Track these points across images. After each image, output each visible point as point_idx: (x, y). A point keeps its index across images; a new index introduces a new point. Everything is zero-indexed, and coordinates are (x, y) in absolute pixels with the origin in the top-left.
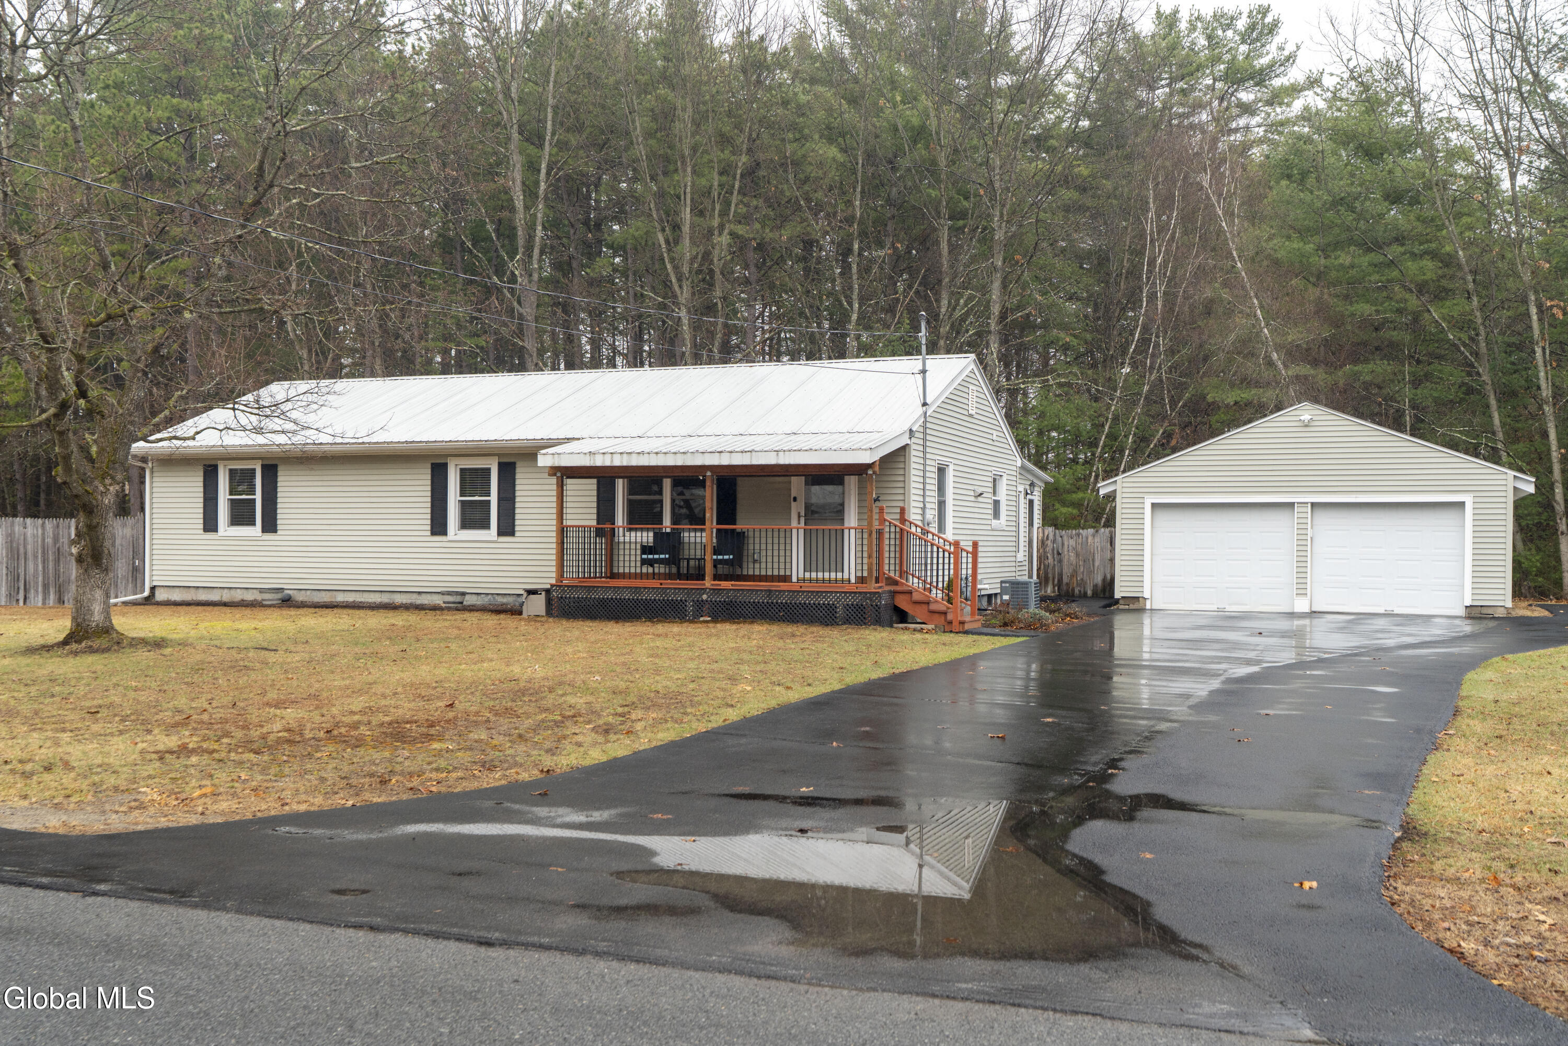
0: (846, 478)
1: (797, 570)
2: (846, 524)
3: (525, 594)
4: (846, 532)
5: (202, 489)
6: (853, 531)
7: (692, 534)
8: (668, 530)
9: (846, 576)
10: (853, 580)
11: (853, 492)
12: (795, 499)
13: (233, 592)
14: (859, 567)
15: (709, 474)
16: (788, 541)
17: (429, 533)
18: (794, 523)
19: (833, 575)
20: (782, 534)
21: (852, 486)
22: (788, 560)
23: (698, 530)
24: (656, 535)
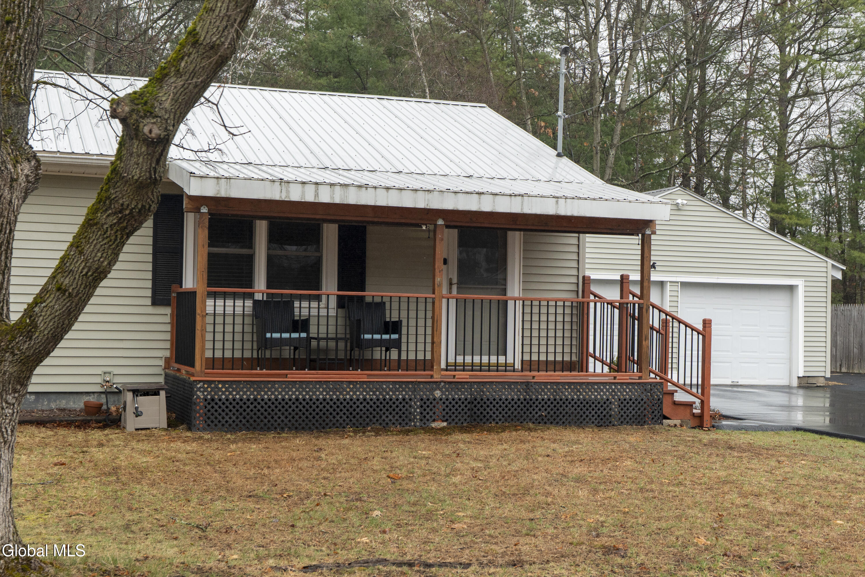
1: (447, 353)
2: (509, 294)
4: (511, 304)
7: (305, 304)
8: (262, 297)
9: (509, 361)
10: (518, 366)
11: (516, 256)
12: (445, 262)
14: (527, 349)
18: (444, 291)
19: (493, 359)
20: (429, 306)
21: (517, 246)
23: (310, 298)
24: (256, 303)
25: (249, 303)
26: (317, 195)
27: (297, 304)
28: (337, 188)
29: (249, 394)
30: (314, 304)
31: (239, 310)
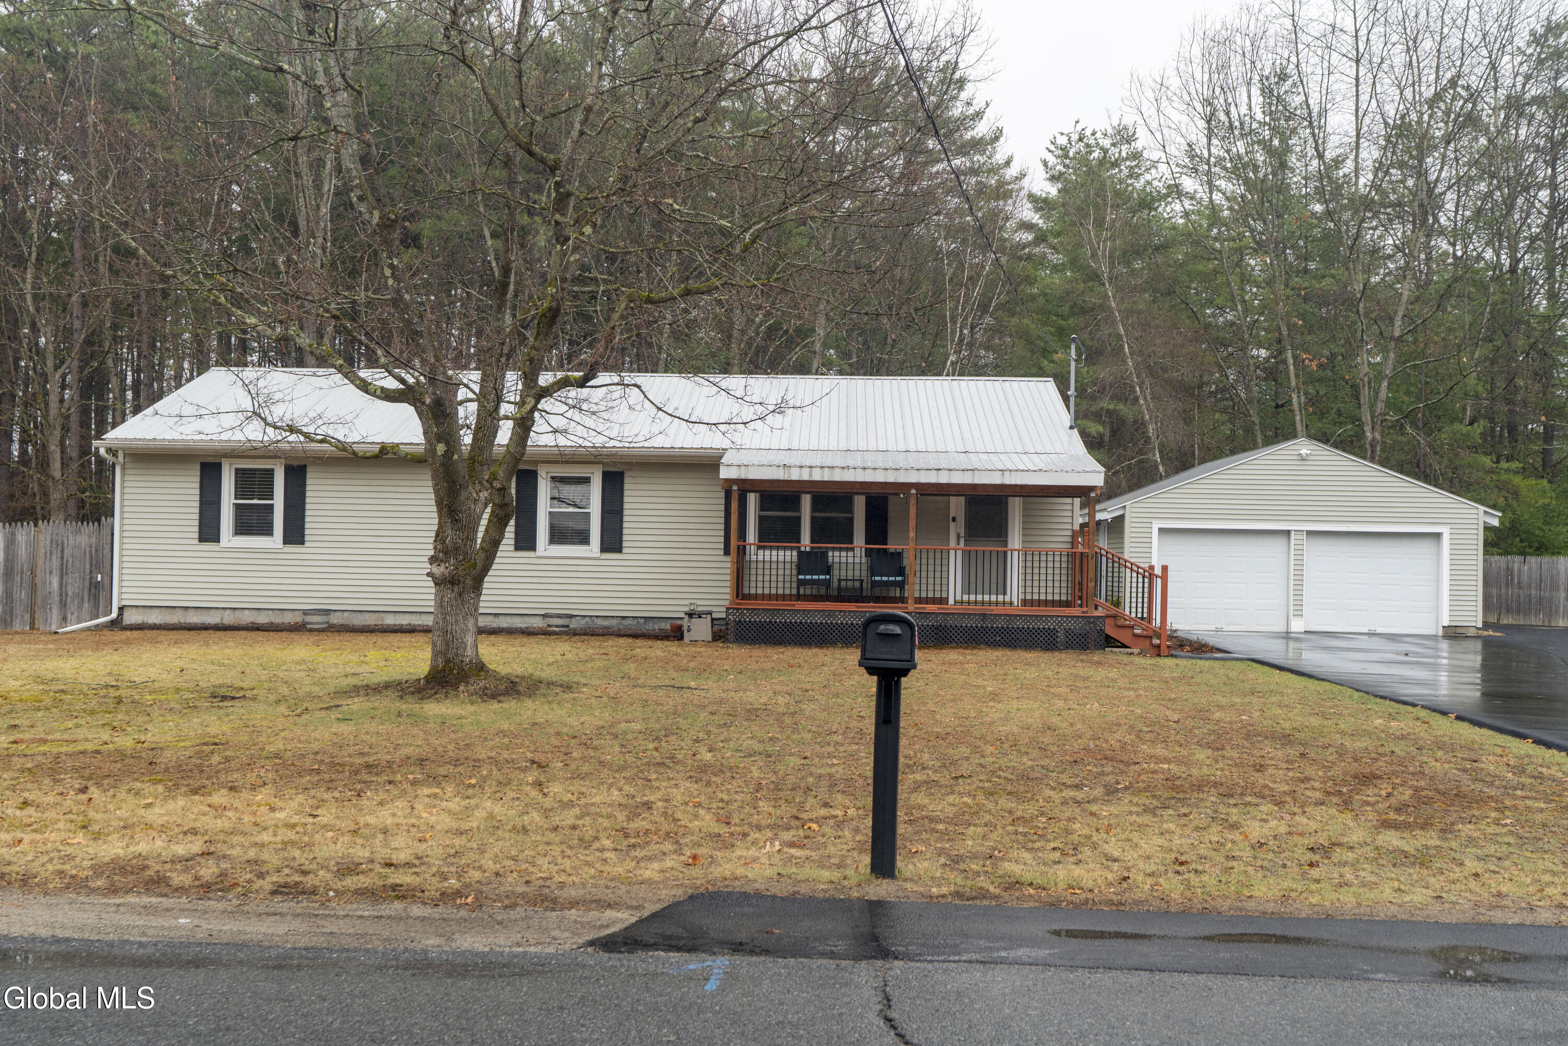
0: (1010, 499)
1: (955, 591)
2: (1010, 546)
3: (686, 617)
4: (1009, 554)
5: (198, 492)
6: (1016, 553)
7: (837, 554)
8: (808, 549)
9: (1007, 599)
10: (1017, 603)
11: (1017, 514)
12: (954, 519)
13: (237, 613)
14: (1022, 590)
15: (913, 491)
16: (945, 562)
17: (512, 548)
18: (953, 544)
19: (993, 598)
20: (938, 555)
21: (1017, 508)
22: (944, 581)
23: (847, 550)
24: (800, 554)
25: (795, 553)
26: (811, 475)
27: (830, 554)
28: (826, 470)
29: (766, 618)
30: (850, 554)
31: (788, 559)
